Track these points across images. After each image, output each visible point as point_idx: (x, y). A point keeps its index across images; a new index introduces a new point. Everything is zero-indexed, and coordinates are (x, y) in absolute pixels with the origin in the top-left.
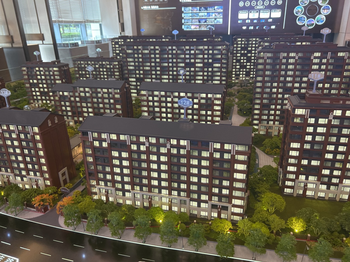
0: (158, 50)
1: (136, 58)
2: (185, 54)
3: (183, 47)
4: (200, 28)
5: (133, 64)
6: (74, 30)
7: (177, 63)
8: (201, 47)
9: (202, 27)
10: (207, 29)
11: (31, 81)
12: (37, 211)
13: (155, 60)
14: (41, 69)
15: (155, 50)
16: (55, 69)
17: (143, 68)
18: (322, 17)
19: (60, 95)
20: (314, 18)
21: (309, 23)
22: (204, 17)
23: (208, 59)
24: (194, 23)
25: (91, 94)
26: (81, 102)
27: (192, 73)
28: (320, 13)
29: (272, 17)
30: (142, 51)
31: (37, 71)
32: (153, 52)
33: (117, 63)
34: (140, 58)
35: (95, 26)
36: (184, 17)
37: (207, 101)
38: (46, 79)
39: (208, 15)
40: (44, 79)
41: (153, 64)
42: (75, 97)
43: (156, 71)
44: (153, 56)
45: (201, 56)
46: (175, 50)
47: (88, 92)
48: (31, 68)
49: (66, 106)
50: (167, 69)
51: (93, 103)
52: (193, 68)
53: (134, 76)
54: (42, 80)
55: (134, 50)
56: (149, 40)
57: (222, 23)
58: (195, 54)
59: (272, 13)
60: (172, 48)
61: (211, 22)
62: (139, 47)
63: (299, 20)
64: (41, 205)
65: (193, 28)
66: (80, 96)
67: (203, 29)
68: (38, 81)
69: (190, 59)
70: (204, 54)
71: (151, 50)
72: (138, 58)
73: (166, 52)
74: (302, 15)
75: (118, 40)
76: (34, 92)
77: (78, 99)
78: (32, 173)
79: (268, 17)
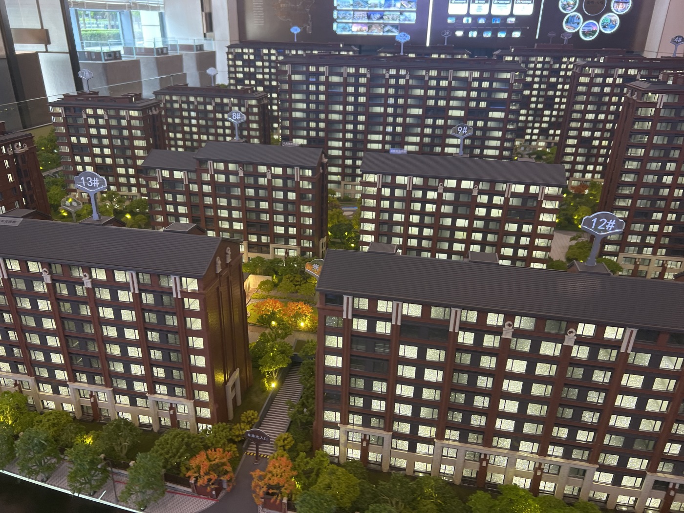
0: (364, 75)
1: (312, 93)
2: (427, 88)
3: (424, 73)
4: (370, 31)
5: (304, 106)
6: (93, 24)
7: (406, 106)
8: (463, 74)
9: (373, 28)
10: (384, 32)
11: (74, 140)
12: (196, 495)
13: (356, 99)
14: (100, 112)
15: (357, 75)
16: (134, 113)
17: (327, 116)
18: (613, 19)
19: (164, 178)
20: (597, 19)
21: (586, 30)
22: (378, 9)
23: (478, 100)
24: (358, 19)
25: (242, 179)
26: (214, 195)
27: (438, 131)
28: (608, 10)
29: (515, 13)
30: (327, 78)
31: (89, 116)
32: (352, 80)
33: (254, 102)
34: (322, 93)
35: (149, 18)
36: (338, 5)
37: (524, 203)
38: (109, 137)
39: (387, 4)
40: (105, 137)
41: (350, 108)
42: (201, 183)
43: (356, 123)
44: (351, 89)
45: (461, 94)
46: (403, 77)
47: (235, 173)
48: (74, 108)
49: (176, 204)
50: (382, 120)
51: (244, 198)
52: (442, 118)
53: (305, 133)
54: (99, 137)
55: (308, 74)
56: (312, 52)
57: (414, 22)
58: (450, 89)
59: (515, 4)
60: (398, 72)
61: (393, 19)
62: (322, 69)
63: (567, 22)
64: (212, 482)
65: (355, 30)
66: (212, 182)
67: (376, 32)
68: (90, 141)
69: (437, 98)
70: (469, 89)
71: (350, 75)
72: (317, 93)
73: (384, 82)
74: (575, 11)
75: (242, 50)
76: (79, 164)
77: (207, 188)
78: (162, 389)
79: (508, 13)
